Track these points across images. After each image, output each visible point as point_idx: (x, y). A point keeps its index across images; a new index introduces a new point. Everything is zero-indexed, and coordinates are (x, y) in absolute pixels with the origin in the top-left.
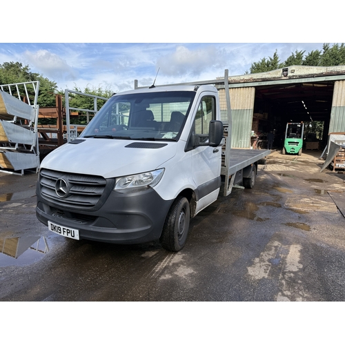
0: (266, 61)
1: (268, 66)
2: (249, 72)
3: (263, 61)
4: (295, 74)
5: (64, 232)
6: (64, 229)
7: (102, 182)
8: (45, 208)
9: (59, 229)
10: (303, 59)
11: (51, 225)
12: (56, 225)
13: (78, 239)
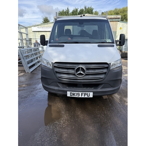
1: (65, 13)
3: (63, 11)
5: (82, 95)
6: (82, 93)
7: (106, 66)
8: (59, 85)
9: (78, 94)
10: (78, 12)
11: (71, 93)
12: (76, 93)
13: (92, 97)
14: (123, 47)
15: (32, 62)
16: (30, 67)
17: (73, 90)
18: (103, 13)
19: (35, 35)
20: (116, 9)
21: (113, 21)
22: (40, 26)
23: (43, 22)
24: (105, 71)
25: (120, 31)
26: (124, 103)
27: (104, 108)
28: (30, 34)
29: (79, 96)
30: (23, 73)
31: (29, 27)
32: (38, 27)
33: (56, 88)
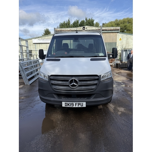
0: (65, 23)
1: (66, 25)
2: (59, 27)
3: (64, 22)
4: (88, 29)
5: (76, 105)
6: (75, 104)
7: (97, 78)
8: (55, 96)
9: (72, 104)
10: (79, 23)
11: (65, 103)
12: (70, 103)
13: (85, 106)
14: (124, 58)
15: (32, 74)
16: (30, 79)
17: (68, 100)
18: (103, 24)
19: (35, 47)
20: (116, 20)
21: (112, 33)
22: (41, 38)
23: (44, 33)
24: (96, 82)
25: (120, 42)
26: (117, 113)
27: (97, 117)
28: (30, 46)
29: (73, 106)
30: (22, 86)
31: (30, 39)
32: (38, 39)
33: (52, 99)
